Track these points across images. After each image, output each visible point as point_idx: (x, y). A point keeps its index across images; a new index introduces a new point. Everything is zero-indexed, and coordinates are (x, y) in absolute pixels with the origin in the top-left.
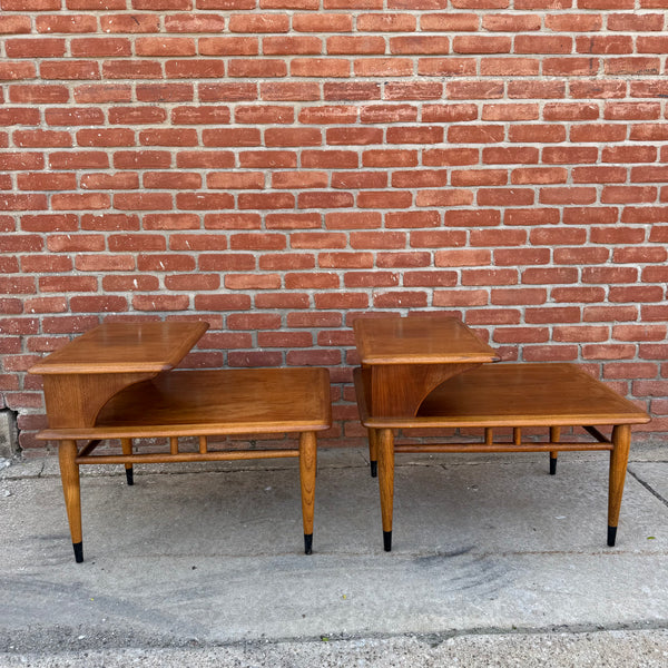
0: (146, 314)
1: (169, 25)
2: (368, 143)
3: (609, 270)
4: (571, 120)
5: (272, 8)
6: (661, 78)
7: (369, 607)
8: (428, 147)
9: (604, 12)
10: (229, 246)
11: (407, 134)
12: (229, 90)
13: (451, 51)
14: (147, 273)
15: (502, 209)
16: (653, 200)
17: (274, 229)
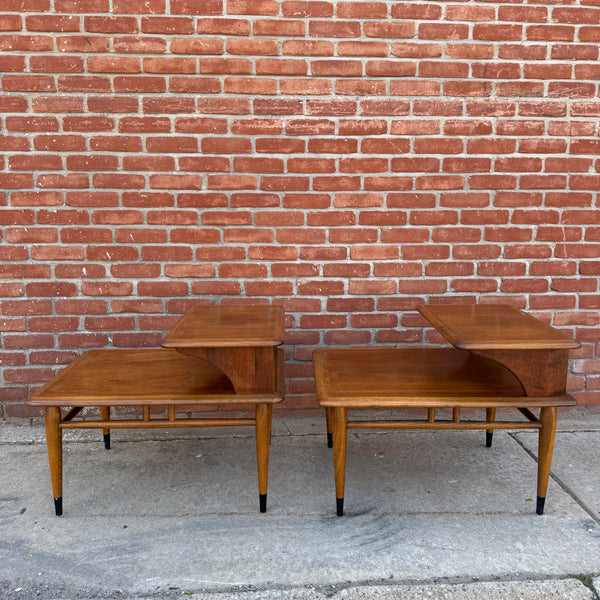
0: (93, 299)
1: (117, 46)
2: (292, 152)
3: (501, 265)
4: (468, 135)
5: (208, 33)
6: (545, 100)
7: (276, 562)
8: (344, 156)
9: (496, 43)
10: (169, 239)
11: (326, 145)
12: (170, 103)
13: (364, 73)
14: (95, 263)
15: (408, 211)
16: (539, 204)
17: (210, 225)
